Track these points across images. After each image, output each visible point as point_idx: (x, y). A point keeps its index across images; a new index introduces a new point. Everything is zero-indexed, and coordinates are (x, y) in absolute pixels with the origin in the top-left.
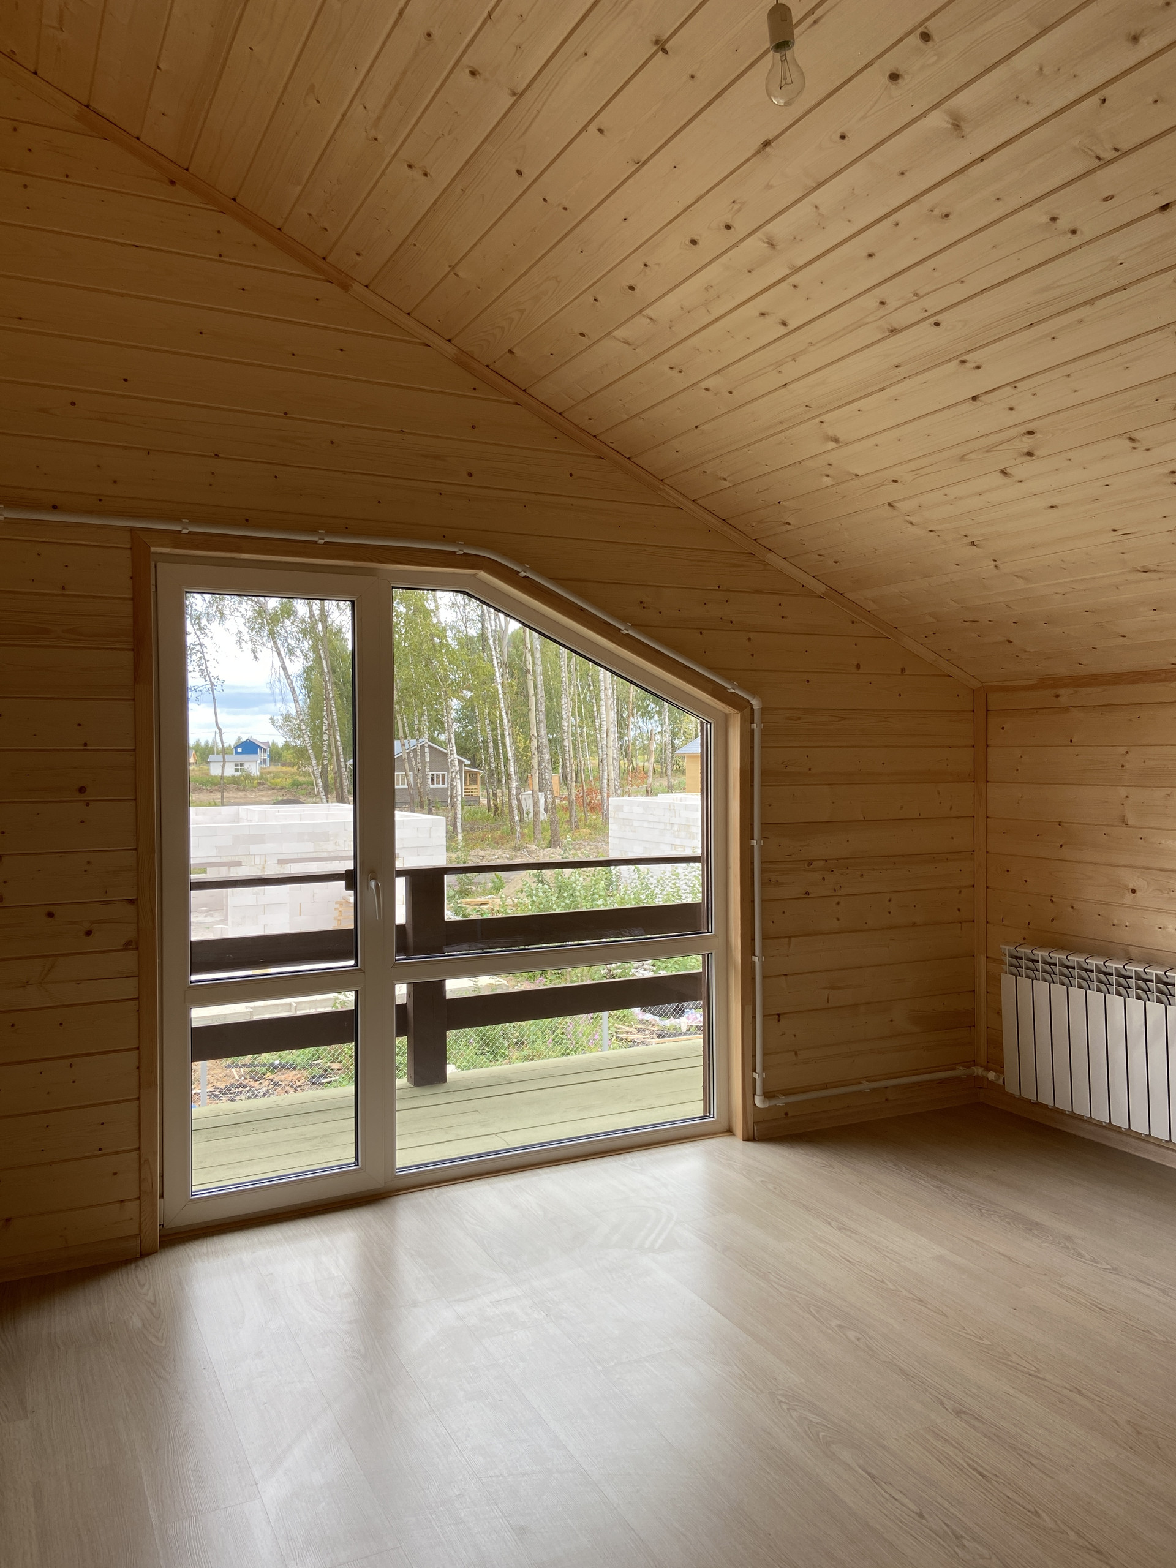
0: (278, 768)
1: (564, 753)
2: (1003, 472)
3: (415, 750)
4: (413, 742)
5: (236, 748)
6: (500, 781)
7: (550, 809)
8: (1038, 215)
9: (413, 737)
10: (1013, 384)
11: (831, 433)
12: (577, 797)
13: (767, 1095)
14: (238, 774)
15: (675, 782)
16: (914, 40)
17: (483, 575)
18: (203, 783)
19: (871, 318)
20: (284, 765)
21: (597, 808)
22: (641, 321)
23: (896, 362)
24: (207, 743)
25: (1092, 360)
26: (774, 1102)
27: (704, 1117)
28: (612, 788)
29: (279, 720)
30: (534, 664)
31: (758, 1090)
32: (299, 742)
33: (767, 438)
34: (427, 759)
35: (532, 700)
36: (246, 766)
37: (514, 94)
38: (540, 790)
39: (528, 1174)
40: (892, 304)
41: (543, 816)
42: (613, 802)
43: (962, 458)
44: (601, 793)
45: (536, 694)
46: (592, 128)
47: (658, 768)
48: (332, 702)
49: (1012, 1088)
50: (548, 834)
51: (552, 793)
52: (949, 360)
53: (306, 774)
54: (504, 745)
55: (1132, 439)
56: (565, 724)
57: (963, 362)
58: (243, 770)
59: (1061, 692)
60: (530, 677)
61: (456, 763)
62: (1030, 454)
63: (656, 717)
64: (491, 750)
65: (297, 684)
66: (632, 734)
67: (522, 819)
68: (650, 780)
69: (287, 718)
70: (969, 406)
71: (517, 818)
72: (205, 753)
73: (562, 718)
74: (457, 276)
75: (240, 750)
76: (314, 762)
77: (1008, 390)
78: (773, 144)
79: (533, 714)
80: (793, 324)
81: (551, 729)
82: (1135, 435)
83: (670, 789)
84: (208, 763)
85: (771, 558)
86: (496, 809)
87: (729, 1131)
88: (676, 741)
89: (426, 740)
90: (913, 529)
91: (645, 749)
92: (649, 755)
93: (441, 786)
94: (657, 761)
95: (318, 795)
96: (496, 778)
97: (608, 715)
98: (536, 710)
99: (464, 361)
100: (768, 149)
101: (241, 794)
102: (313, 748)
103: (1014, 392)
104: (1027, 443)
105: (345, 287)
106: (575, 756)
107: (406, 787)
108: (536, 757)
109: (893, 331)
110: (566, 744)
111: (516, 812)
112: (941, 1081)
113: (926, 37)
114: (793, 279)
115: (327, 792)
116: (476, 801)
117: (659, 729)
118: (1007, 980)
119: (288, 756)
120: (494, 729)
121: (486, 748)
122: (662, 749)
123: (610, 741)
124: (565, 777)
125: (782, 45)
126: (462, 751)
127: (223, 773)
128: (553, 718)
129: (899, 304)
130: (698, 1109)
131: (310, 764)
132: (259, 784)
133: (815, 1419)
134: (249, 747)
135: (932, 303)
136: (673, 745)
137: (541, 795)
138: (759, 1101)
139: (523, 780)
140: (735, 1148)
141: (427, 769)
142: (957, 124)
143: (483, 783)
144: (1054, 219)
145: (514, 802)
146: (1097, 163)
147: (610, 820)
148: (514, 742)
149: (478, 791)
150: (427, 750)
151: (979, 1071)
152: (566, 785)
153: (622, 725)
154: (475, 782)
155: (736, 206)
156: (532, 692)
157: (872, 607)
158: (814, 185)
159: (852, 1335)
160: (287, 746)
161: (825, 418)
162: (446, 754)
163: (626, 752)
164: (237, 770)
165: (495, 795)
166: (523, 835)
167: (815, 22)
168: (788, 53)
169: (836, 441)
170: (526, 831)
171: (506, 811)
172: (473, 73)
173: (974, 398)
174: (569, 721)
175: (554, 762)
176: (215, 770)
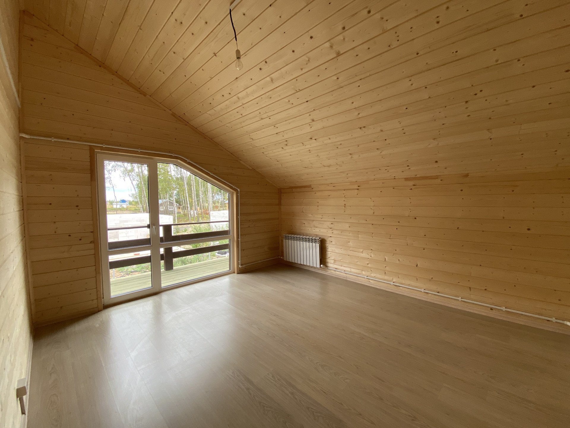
0: (131, 206)
1: (200, 202)
2: (282, 148)
3: (165, 202)
4: (165, 200)
5: (120, 201)
6: (186, 209)
7: (198, 214)
8: (286, 100)
9: (165, 199)
10: (283, 131)
11: (252, 137)
12: (203, 212)
13: (241, 265)
14: (121, 207)
15: (224, 208)
16: (264, 62)
17: (179, 161)
18: (111, 209)
19: (258, 116)
20: (132, 205)
21: (208, 214)
22: (212, 111)
23: (263, 125)
24: (112, 200)
25: (296, 128)
26: (243, 266)
27: (229, 270)
28: (211, 210)
29: (131, 195)
30: (193, 184)
31: (240, 264)
32: (136, 200)
33: (239, 137)
34: (168, 204)
35: (193, 191)
36: (123, 205)
37: (184, 59)
38: (195, 210)
39: (192, 285)
40: (262, 113)
41: (196, 215)
42: (211, 212)
43: (275, 145)
44: (209, 211)
45: (194, 190)
46: (201, 69)
47: (221, 206)
48: (144, 191)
49: (285, 259)
50: (197, 220)
51: (198, 211)
52: (272, 126)
53: (139, 207)
54: (187, 201)
55: (303, 144)
56: (200, 196)
57: (275, 126)
58: (122, 206)
59: (293, 189)
60: (192, 186)
61: (175, 204)
62: (286, 145)
63: (220, 195)
64: (183, 202)
65: (135, 187)
66: (215, 199)
67: (191, 216)
68: (219, 208)
69: (133, 195)
70: (276, 135)
71: (190, 216)
72: (112, 203)
73: (199, 195)
74: (172, 96)
75: (121, 202)
76: (140, 204)
77: (282, 133)
78: (238, 78)
79: (193, 194)
80: (243, 115)
81: (197, 198)
82: (303, 143)
83: (223, 210)
84: (113, 205)
85: (241, 162)
86: (185, 214)
87: (234, 273)
88: (225, 200)
89: (168, 199)
90: (267, 158)
91: (218, 202)
92: (219, 203)
93: (172, 210)
94: (220, 204)
95: (141, 212)
96: (184, 208)
97: (210, 194)
98: (194, 193)
99: (174, 115)
100: (237, 79)
101: (122, 212)
102: (140, 201)
103: (283, 133)
104: (286, 143)
105: (145, 95)
106: (203, 203)
107: (163, 210)
108: (194, 203)
109: (262, 119)
110: (201, 200)
111: (189, 215)
112: (273, 259)
113: (266, 62)
114: (243, 106)
115: (144, 212)
116: (180, 213)
117: (221, 198)
118: (284, 240)
119: (134, 203)
120: (184, 197)
121: (182, 202)
122: (222, 202)
123: (210, 200)
124: (201, 208)
125: (238, 58)
126: (177, 202)
127: (117, 207)
128: (198, 196)
129: (263, 114)
130: (228, 269)
131: (139, 205)
132: (126, 210)
133: (249, 321)
134: (123, 201)
135: (269, 114)
136: (224, 201)
137: (195, 211)
138: (240, 266)
139: (191, 209)
140: (235, 275)
141: (168, 206)
142: (272, 80)
143: (182, 209)
144: (289, 101)
145: (189, 213)
146: (296, 91)
147: (211, 216)
148: (189, 200)
149: (181, 210)
150: (168, 202)
151: (280, 257)
152: (201, 209)
153: (213, 197)
154: (180, 209)
155: (231, 90)
156: (193, 189)
157: (260, 172)
158: (246, 88)
159: (256, 305)
160: (133, 201)
161: (250, 134)
162: (173, 203)
163: (214, 202)
164: (120, 206)
165: (185, 211)
166: (191, 220)
167: (246, 55)
168: (240, 60)
169: (253, 139)
170: (192, 219)
171: (187, 215)
172: (174, 53)
173: (277, 133)
174: (201, 196)
175: (198, 204)
176: (115, 206)
